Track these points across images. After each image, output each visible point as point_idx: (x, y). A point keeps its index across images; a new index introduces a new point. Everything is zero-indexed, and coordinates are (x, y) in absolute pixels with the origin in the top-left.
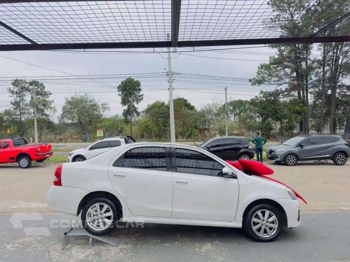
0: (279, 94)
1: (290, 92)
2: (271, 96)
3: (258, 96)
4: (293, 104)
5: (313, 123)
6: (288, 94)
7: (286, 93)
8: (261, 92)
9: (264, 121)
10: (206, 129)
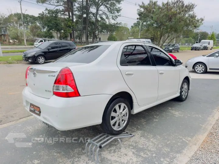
0: (58, 13)
1: (65, 12)
2: (53, 13)
3: (44, 12)
4: (67, 21)
5: (77, 34)
6: (63, 14)
7: (62, 13)
8: (46, 9)
9: (49, 31)
10: (2, 35)
